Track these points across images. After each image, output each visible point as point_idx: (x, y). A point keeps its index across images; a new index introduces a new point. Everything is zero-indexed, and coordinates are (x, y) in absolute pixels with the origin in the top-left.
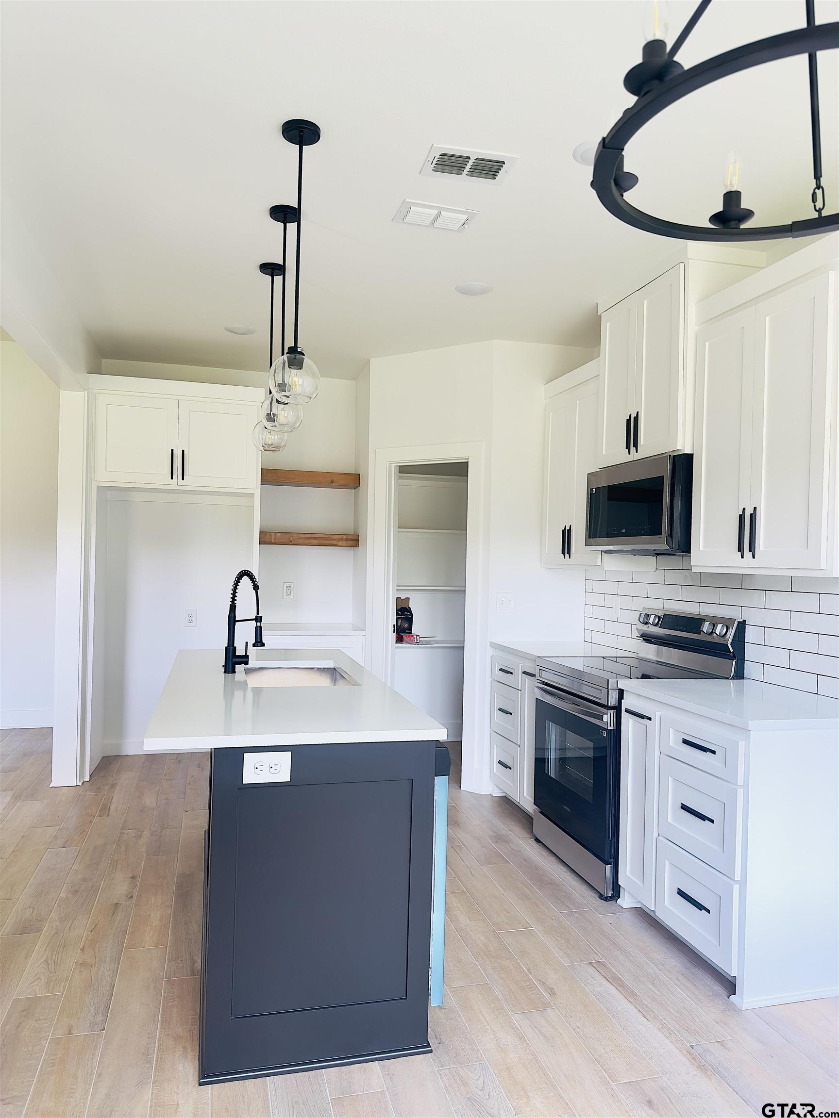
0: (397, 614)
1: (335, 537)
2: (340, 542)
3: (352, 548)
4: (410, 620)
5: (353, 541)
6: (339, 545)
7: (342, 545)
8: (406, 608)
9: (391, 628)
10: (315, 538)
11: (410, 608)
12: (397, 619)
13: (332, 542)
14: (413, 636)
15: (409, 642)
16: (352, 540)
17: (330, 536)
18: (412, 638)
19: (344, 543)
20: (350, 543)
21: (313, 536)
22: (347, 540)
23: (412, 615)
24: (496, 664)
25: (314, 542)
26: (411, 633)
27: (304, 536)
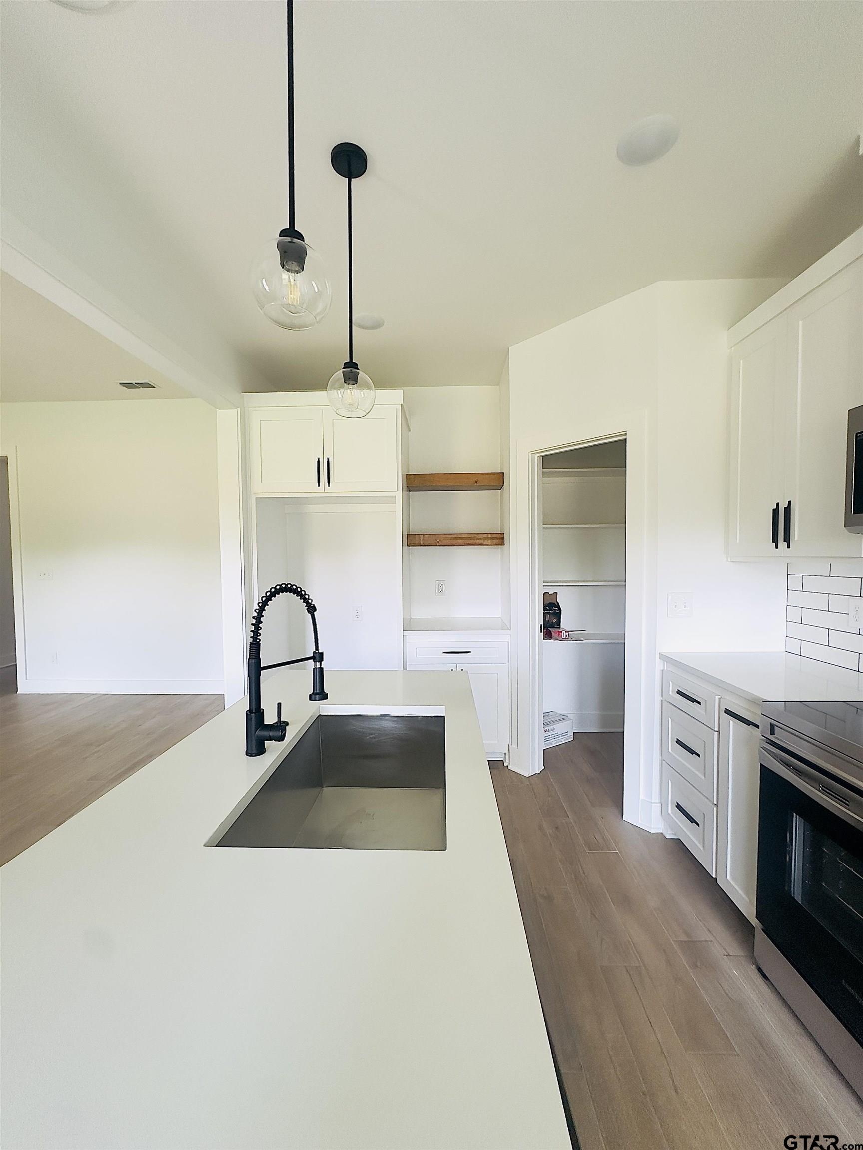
0: (544, 610)
1: (481, 536)
2: (486, 541)
3: (500, 546)
4: (558, 615)
5: (499, 539)
6: (485, 543)
7: (487, 544)
8: (554, 604)
9: (538, 629)
10: (461, 538)
11: (558, 603)
12: (545, 615)
13: (478, 541)
14: (562, 632)
15: (558, 638)
16: (497, 538)
17: (476, 535)
18: (561, 634)
19: (489, 542)
20: (495, 541)
21: (460, 536)
22: (492, 538)
23: (560, 610)
24: (670, 683)
25: (461, 541)
26: (560, 628)
27: (450, 536)
